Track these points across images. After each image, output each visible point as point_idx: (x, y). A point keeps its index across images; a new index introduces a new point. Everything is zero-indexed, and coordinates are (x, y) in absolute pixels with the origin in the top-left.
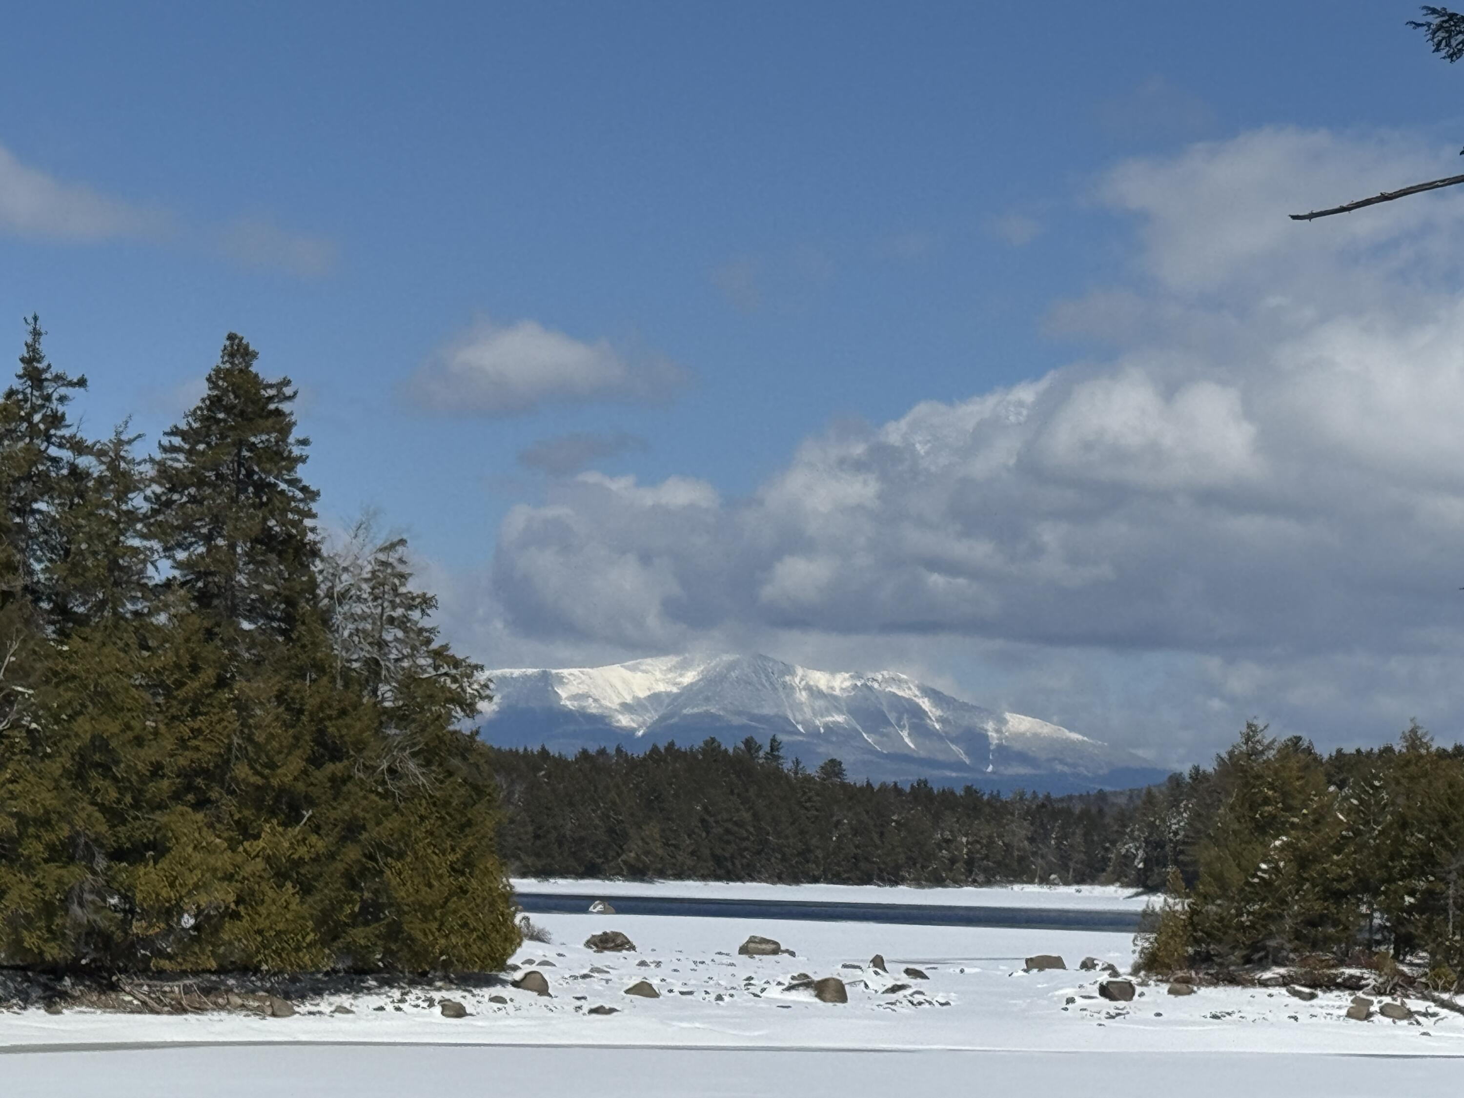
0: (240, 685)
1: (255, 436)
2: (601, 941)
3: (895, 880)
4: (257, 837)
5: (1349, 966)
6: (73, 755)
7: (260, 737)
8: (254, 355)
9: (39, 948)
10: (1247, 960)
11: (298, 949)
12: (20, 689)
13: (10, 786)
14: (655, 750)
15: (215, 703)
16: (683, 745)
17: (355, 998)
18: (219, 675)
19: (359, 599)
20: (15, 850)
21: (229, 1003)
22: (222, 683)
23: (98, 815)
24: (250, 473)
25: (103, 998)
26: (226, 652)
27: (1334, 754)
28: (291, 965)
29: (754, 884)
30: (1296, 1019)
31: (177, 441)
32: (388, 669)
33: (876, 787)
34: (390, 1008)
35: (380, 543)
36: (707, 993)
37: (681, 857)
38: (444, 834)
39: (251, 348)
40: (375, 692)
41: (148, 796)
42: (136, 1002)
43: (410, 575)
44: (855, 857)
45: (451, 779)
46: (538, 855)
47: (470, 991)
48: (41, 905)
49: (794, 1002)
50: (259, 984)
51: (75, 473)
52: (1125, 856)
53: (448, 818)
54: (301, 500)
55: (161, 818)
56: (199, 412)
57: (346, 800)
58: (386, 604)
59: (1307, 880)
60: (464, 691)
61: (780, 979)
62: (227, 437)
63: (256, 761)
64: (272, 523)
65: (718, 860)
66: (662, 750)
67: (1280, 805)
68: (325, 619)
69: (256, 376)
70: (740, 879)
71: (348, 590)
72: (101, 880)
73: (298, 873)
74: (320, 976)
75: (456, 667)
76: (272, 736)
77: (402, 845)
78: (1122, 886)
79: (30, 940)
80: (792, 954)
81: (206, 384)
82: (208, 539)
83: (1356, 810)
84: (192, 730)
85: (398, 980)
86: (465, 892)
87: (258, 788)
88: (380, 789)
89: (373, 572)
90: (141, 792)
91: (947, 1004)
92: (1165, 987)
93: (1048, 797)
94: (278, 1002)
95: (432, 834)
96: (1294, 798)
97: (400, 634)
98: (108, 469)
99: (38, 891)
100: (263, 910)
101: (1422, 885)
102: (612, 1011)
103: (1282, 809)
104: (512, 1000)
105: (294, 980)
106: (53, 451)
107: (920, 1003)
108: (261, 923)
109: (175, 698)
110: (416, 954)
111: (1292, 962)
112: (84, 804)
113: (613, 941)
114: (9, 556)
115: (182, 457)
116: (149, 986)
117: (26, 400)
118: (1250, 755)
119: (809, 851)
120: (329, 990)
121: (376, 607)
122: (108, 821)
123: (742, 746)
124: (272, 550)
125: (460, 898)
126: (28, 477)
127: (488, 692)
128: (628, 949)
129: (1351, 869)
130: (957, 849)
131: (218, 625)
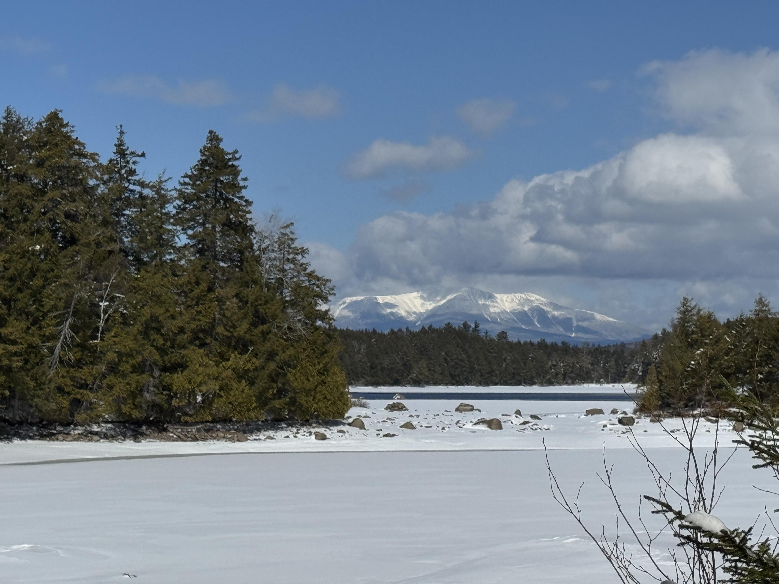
0: (218, 291)
1: (222, 176)
2: (392, 407)
3: (532, 383)
4: (228, 360)
5: (733, 407)
6: (142, 324)
7: (228, 314)
8: (221, 140)
9: (129, 412)
10: (686, 406)
11: (248, 410)
12: (117, 295)
13: (114, 339)
14: (423, 328)
15: (207, 299)
16: (436, 326)
17: (276, 432)
18: (209, 286)
19: (273, 251)
20: (117, 368)
21: (217, 436)
22: (210, 290)
23: (154, 351)
24: (221, 194)
25: (160, 435)
26: (212, 276)
27: (726, 321)
28: (246, 418)
29: (469, 387)
30: (709, 432)
31: (187, 180)
32: (287, 282)
33: (522, 343)
34: (292, 436)
35: (282, 224)
36: (438, 427)
37: (436, 376)
38: (314, 356)
39: (219, 137)
40: (281, 293)
41: (178, 342)
42: (175, 436)
43: (296, 239)
44: (514, 374)
45: (318, 332)
46: (373, 376)
47: (328, 428)
48: (129, 393)
49: (479, 430)
50: (232, 427)
51: (142, 197)
52: (633, 370)
53: (316, 349)
54: (244, 206)
55: (184, 352)
56: (197, 167)
57: (269, 341)
58: (285, 253)
59: (713, 368)
60: (322, 291)
61: (473, 420)
62: (210, 178)
63: (227, 325)
64: (232, 216)
65: (452, 376)
66: (427, 328)
67: (700, 335)
68: (258, 260)
69: (223, 150)
70: (462, 384)
71: (268, 247)
72: (157, 381)
73: (248, 376)
74: (260, 423)
75: (318, 281)
76: (234, 313)
77: (295, 362)
78: (632, 383)
79: (125, 409)
80: (480, 411)
81: (200, 154)
82: (203, 224)
83: (736, 336)
84: (197, 312)
85: (295, 424)
86: (325, 383)
87: (228, 338)
88: (285, 337)
89: (279, 238)
90: (174, 340)
91: (549, 429)
92: (648, 419)
93: (599, 346)
94: (240, 435)
95: (309, 357)
96: (706, 331)
97: (292, 266)
98: (156, 194)
99: (128, 386)
100: (232, 393)
101: (766, 369)
102: (394, 435)
103: (701, 337)
104: (347, 432)
105: (248, 425)
106: (132, 187)
107: (536, 429)
108: (232, 399)
109: (189, 297)
110: (303, 412)
111: (707, 406)
112: (149, 347)
113: (398, 406)
114: (111, 234)
115: (189, 187)
116: (182, 429)
117: (118, 164)
118: (685, 312)
119: (493, 371)
120: (264, 429)
121: (281, 254)
122: (159, 354)
123: (462, 326)
124: (232, 229)
125: (322, 386)
126: (120, 199)
127: (333, 292)
128: (405, 410)
129: (733, 363)
130: (558, 369)
131: (208, 263)
